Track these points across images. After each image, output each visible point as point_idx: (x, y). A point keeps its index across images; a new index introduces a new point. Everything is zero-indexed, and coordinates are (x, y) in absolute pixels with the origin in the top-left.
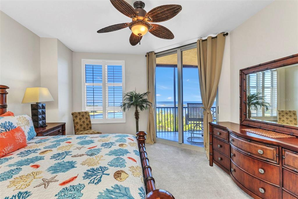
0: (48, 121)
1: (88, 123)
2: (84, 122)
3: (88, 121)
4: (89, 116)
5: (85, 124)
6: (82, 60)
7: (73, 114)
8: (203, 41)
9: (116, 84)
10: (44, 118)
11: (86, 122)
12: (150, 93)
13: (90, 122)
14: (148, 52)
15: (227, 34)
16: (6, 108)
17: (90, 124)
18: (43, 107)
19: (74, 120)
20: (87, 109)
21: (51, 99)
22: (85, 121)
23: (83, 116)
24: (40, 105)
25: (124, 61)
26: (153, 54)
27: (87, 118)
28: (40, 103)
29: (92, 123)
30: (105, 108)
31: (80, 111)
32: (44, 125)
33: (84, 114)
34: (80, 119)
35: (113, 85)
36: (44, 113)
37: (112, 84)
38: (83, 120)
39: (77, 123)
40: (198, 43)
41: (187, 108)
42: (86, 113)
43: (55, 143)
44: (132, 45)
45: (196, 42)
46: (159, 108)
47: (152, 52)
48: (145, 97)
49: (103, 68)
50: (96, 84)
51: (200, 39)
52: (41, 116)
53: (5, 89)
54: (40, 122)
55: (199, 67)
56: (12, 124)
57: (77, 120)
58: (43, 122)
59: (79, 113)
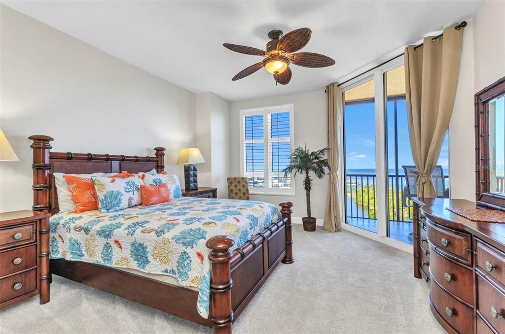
0: (199, 185)
1: (246, 192)
2: (240, 190)
3: (245, 189)
4: (246, 183)
5: (242, 193)
6: (240, 111)
7: (228, 179)
8: (416, 48)
9: (282, 140)
10: (196, 181)
11: (243, 191)
12: (331, 149)
13: (247, 190)
14: (327, 85)
15: (464, 24)
16: (163, 168)
17: (248, 193)
18: (195, 170)
19: (229, 187)
20: (247, 175)
21: (202, 161)
22: (242, 188)
23: (239, 182)
24: (192, 168)
25: (292, 105)
26: (336, 86)
27: (243, 186)
28: (192, 165)
29: (250, 192)
30: (268, 173)
31: (236, 177)
32: (196, 188)
33: (241, 180)
34: (236, 186)
35: (277, 141)
36: (195, 176)
37: (275, 140)
38: (239, 187)
39: (232, 190)
40: (406, 54)
41: (404, 176)
42: (243, 179)
43: (222, 215)
44: (284, 84)
45: (403, 54)
46: (351, 176)
47: (333, 84)
48: (325, 157)
49: (264, 118)
50: (255, 141)
51: (408, 46)
52: (192, 178)
53: (163, 150)
54: (192, 185)
55: (407, 97)
56: (161, 181)
57: (233, 187)
58: (194, 185)
59: (235, 179)
